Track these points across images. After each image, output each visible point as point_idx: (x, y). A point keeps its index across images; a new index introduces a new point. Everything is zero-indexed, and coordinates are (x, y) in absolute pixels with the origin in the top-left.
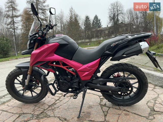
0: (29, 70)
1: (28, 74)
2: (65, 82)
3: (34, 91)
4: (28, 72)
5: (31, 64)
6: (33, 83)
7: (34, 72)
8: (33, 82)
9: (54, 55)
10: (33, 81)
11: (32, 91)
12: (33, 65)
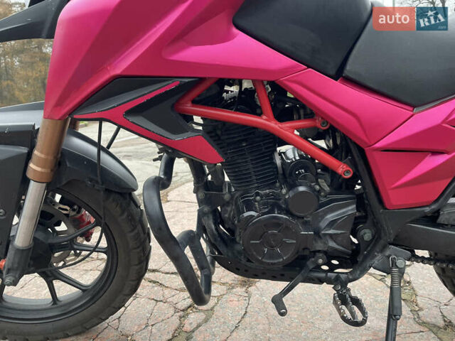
0: (36, 152)
1: (29, 175)
2: (277, 224)
3: (63, 271)
4: (31, 165)
5: (59, 104)
6: (57, 228)
7: (68, 165)
8: (59, 224)
9: (227, 37)
10: (54, 220)
11: (50, 276)
12: (71, 113)
